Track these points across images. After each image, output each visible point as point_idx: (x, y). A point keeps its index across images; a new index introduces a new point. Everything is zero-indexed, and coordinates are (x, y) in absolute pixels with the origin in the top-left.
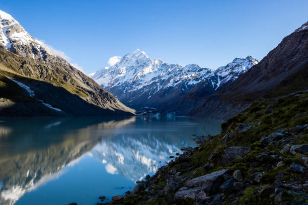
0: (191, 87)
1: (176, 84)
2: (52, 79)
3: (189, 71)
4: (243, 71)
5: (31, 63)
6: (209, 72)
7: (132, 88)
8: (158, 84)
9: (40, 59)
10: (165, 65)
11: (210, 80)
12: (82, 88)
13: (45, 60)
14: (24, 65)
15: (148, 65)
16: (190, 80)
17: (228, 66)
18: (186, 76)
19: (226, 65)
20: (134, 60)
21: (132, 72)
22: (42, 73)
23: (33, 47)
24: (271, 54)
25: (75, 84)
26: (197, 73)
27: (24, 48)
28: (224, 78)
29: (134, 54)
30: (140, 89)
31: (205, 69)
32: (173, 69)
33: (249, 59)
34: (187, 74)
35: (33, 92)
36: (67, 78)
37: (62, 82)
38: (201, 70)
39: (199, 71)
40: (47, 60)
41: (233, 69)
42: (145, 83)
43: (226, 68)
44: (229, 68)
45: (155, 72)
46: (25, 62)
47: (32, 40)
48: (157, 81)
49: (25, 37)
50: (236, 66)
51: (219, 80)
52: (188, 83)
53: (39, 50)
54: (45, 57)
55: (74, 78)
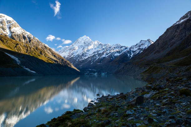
0: (116, 57)
1: (107, 56)
2: (33, 54)
3: (115, 48)
4: (145, 47)
5: (21, 44)
6: (126, 48)
7: (81, 58)
8: (97, 56)
9: (27, 42)
10: (101, 44)
11: (127, 53)
12: (51, 59)
13: (30, 43)
14: (17, 46)
15: (91, 45)
16: (115, 53)
17: (137, 45)
18: (113, 51)
19: (136, 44)
20: (83, 42)
21: (81, 49)
22: (27, 50)
23: (23, 35)
24: (160, 37)
25: (47, 56)
26: (119, 49)
27: (18, 36)
28: (135, 52)
29: (83, 39)
30: (87, 59)
31: (124, 47)
32: (105, 47)
33: (149, 40)
34: (114, 50)
35: (20, 61)
36: (42, 53)
37: (39, 55)
38: (122, 47)
39: (120, 48)
40: (31, 42)
41: (140, 46)
42: (89, 55)
43: (136, 46)
44: (138, 46)
45: (95, 49)
46: (18, 44)
47: (23, 31)
48: (96, 54)
49: (19, 30)
50: (141, 45)
51: (132, 53)
52: (114, 55)
53: (27, 37)
54: (30, 41)
55: (47, 53)
